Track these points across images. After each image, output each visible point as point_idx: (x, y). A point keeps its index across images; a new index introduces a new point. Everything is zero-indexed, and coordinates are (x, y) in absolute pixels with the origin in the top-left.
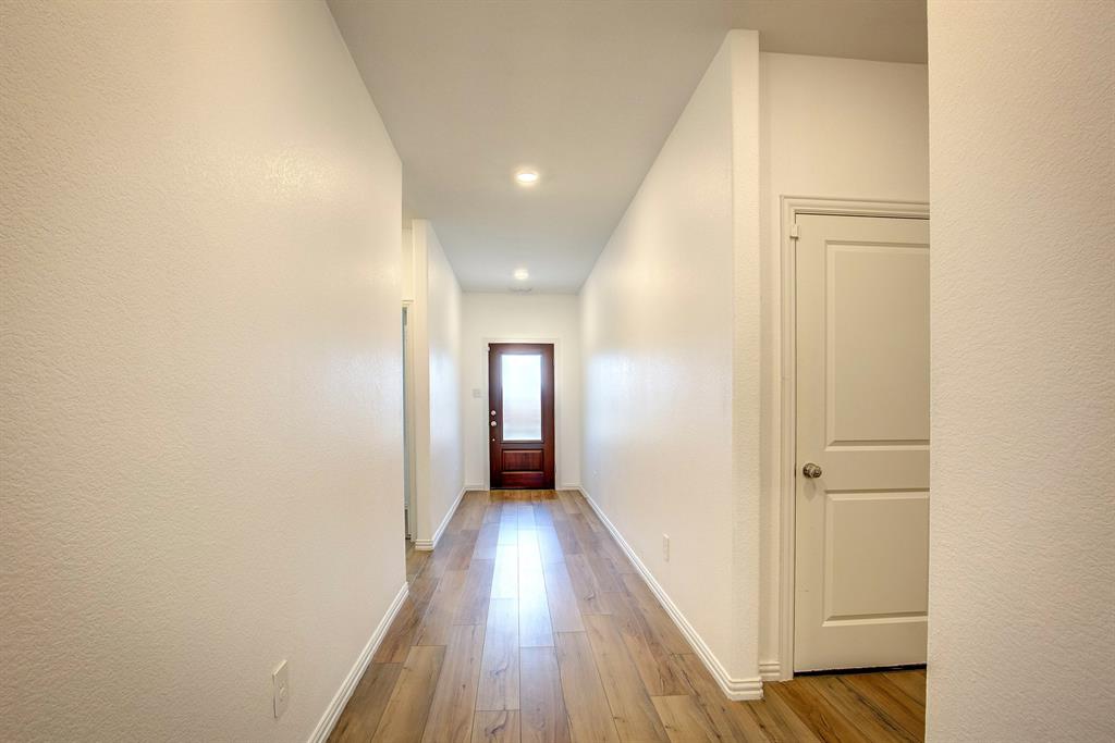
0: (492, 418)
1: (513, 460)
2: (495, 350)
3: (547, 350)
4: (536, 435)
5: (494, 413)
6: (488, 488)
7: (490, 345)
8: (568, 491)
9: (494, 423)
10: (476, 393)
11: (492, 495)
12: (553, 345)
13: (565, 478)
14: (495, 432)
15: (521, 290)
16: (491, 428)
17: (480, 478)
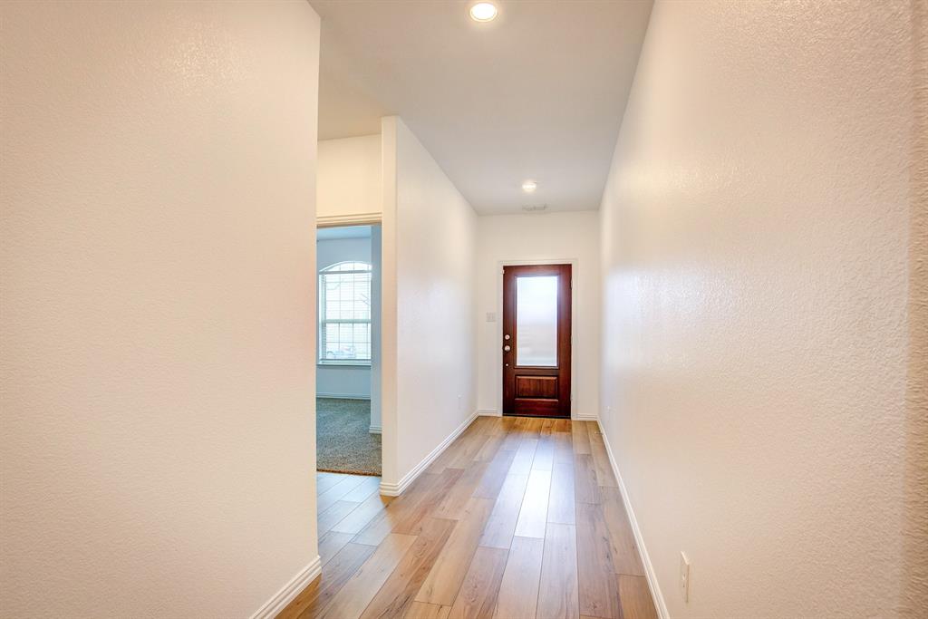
0: (505, 343)
1: (527, 386)
2: (510, 272)
3: (565, 271)
4: (551, 361)
5: (507, 337)
6: (500, 413)
7: (505, 268)
8: (585, 422)
9: (507, 348)
10: (490, 318)
11: (504, 421)
12: (570, 265)
13: (581, 406)
14: (509, 357)
15: (535, 208)
16: (505, 354)
17: (493, 402)
